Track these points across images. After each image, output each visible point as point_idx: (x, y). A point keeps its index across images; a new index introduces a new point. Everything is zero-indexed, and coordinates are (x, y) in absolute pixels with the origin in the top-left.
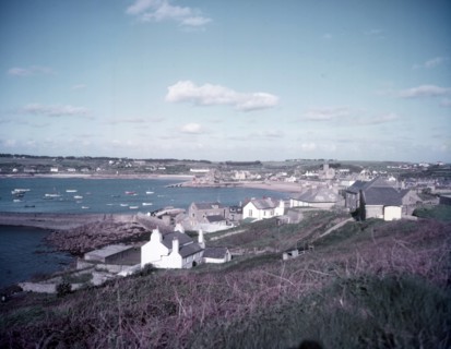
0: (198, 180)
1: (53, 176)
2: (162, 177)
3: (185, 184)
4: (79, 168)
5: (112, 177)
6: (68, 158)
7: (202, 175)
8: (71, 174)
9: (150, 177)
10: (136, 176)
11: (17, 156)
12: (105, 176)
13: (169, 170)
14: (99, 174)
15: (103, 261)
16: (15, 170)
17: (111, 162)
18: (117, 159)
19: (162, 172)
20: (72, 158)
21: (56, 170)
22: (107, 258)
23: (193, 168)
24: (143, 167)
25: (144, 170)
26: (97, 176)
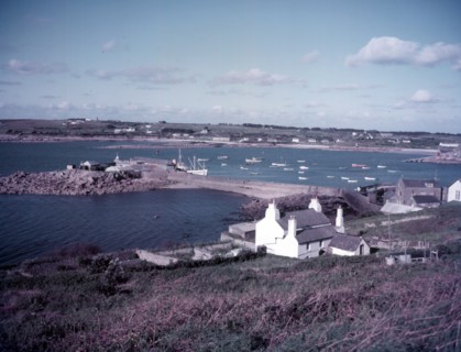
0: (444, 155)
1: (294, 146)
2: (405, 150)
3: (427, 160)
4: (319, 139)
5: (351, 149)
6: (313, 129)
7: (450, 149)
8: (312, 145)
9: (392, 150)
10: (376, 149)
11: (266, 126)
12: (343, 148)
13: (414, 144)
14: (339, 145)
15: (243, 236)
16: (260, 140)
17: (354, 134)
18: (362, 131)
19: (406, 146)
20: (318, 129)
21: (297, 141)
22: (246, 233)
23: (444, 142)
24: (386, 139)
25: (386, 143)
26: (335, 148)
